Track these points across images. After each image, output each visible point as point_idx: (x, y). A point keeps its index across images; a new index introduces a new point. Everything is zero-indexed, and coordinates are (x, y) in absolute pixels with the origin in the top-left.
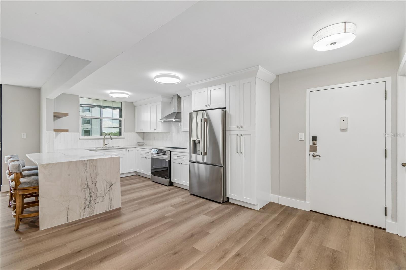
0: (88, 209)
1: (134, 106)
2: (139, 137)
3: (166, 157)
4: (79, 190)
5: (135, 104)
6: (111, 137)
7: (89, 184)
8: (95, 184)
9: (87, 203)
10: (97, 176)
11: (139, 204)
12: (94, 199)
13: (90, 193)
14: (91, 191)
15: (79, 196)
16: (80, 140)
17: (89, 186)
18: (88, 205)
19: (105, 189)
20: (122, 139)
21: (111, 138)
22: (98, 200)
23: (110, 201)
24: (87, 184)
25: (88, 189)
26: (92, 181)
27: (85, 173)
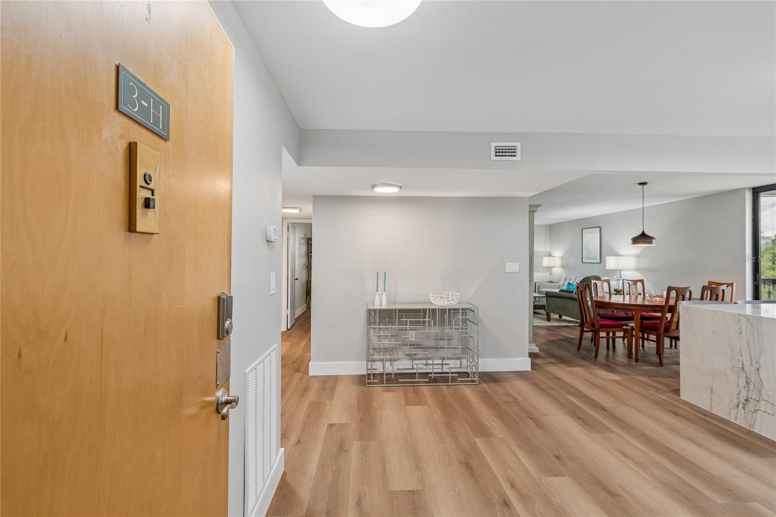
0: (743, 410)
4: (728, 365)
7: (745, 364)
8: (757, 370)
9: (742, 399)
10: (761, 353)
12: (755, 400)
13: (747, 383)
14: (749, 378)
15: (728, 378)
17: (745, 367)
18: (744, 404)
22: (762, 405)
24: (742, 362)
25: (743, 371)
26: (751, 359)
27: (738, 339)
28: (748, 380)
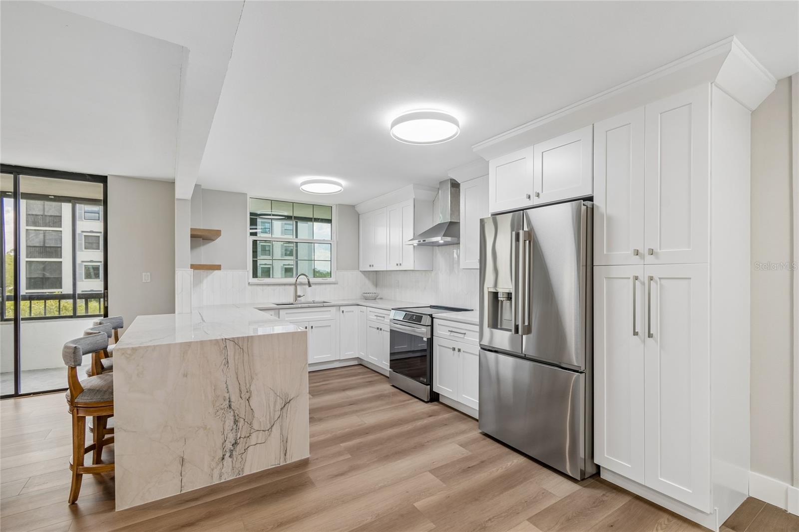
0: (230, 460)
1: (358, 213)
2: (367, 281)
3: (422, 331)
4: (209, 413)
5: (358, 209)
6: (308, 280)
7: (233, 399)
8: (248, 400)
9: (229, 446)
10: (252, 378)
11: (355, 451)
12: (245, 437)
13: (236, 422)
14: (238, 415)
15: (209, 429)
16: (250, 287)
17: (232, 404)
18: (231, 451)
19: (272, 411)
20: (333, 286)
21: (309, 282)
22: (253, 439)
23: (285, 441)
24: (229, 398)
25: (231, 410)
26: (240, 391)
27: (223, 372)
28: (237, 418)
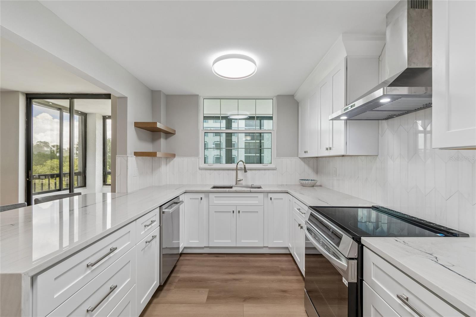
1: (297, 102)
2: (306, 168)
5: (297, 97)
6: (244, 166)
16: (200, 171)
20: (272, 171)
21: (245, 168)
